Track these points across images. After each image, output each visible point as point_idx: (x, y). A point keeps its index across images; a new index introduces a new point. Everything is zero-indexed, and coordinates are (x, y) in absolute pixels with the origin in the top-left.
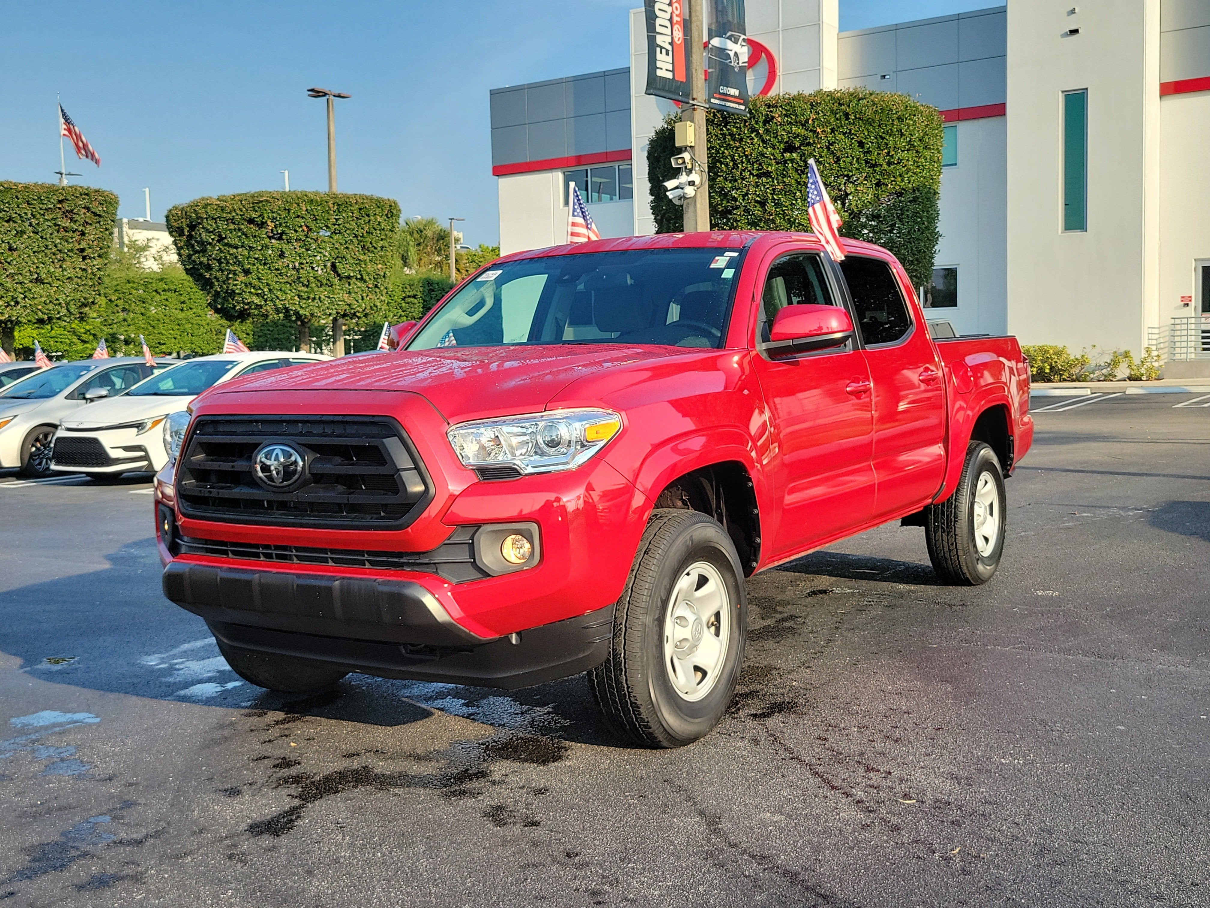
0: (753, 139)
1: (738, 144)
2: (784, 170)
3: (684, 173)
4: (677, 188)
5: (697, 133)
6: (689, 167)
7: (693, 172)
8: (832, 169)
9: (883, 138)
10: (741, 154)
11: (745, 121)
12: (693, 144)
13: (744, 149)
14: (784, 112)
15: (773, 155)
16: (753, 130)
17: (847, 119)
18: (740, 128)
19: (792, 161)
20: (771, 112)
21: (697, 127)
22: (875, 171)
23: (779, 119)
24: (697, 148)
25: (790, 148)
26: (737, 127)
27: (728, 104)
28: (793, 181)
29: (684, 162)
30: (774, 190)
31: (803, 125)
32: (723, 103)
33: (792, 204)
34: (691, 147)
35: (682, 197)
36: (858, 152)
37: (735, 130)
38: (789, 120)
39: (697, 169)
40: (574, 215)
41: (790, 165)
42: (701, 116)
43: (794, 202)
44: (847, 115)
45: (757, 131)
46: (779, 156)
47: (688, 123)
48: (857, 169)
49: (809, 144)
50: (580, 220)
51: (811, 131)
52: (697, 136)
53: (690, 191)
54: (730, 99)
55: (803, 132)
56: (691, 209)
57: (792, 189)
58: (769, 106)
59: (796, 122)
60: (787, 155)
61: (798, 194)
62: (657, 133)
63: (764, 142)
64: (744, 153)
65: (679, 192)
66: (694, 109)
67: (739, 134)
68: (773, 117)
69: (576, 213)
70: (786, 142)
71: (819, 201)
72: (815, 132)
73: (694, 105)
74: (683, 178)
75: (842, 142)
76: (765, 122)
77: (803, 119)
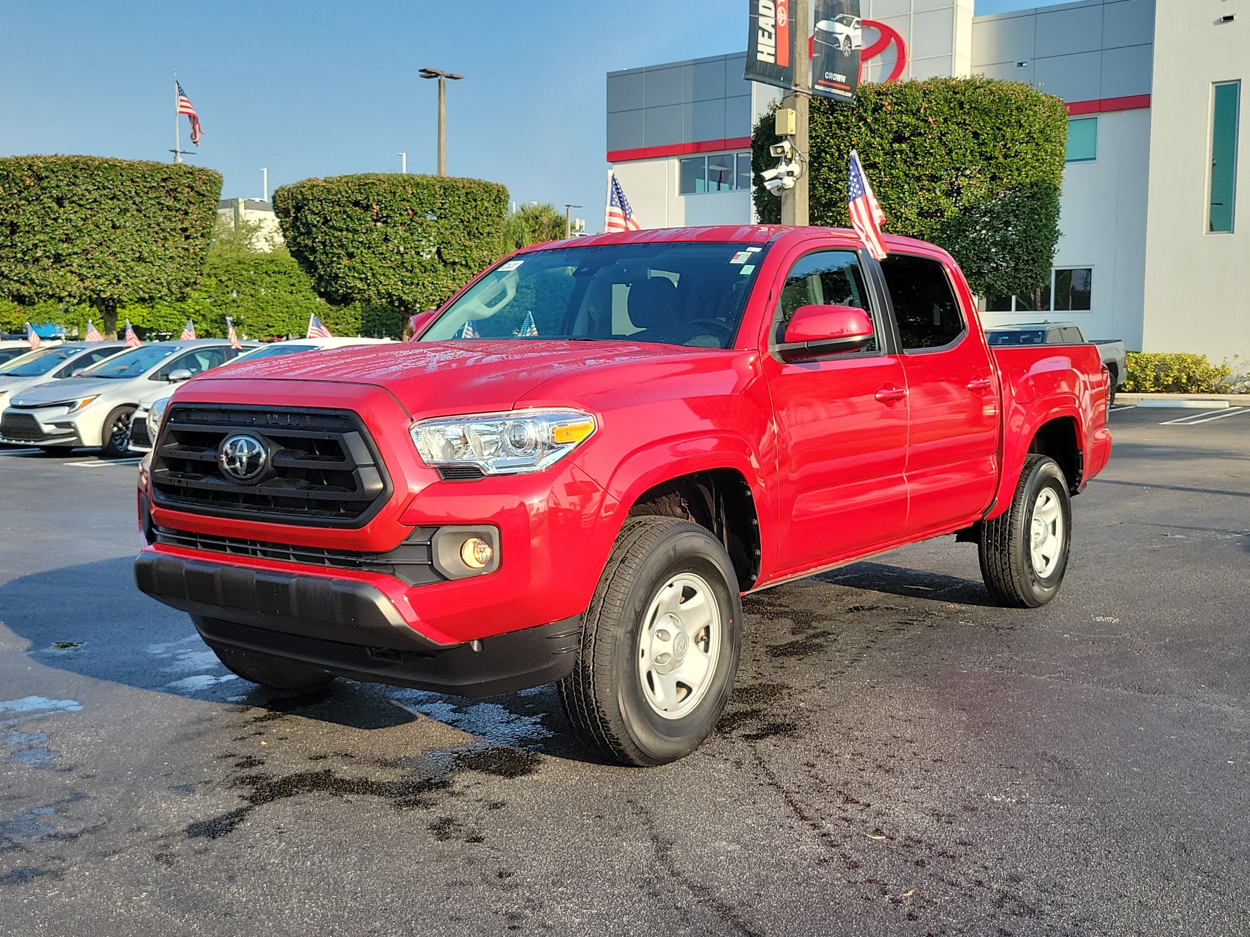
0: (860, 128)
1: (844, 133)
2: (892, 161)
3: (784, 163)
4: (775, 178)
5: (799, 121)
6: (789, 156)
7: (793, 161)
8: (943, 162)
9: (1000, 129)
10: (848, 144)
11: (853, 109)
12: (793, 133)
13: (851, 139)
14: (895, 100)
15: (881, 145)
16: (861, 118)
17: (962, 108)
18: (848, 116)
19: (901, 152)
20: (881, 99)
21: (799, 115)
22: (990, 164)
23: (889, 108)
24: (797, 136)
25: (899, 138)
26: (844, 115)
27: (834, 91)
28: (901, 174)
29: (783, 152)
30: (880, 182)
31: (914, 114)
32: (828, 90)
33: (899, 198)
34: (791, 135)
35: (781, 188)
36: (972, 144)
37: (842, 118)
38: (900, 108)
39: (797, 158)
40: (612, 205)
41: (899, 156)
42: (803, 103)
43: (901, 195)
44: (961, 104)
45: (865, 120)
46: (887, 147)
47: (790, 110)
48: (970, 162)
49: (920, 134)
50: (618, 210)
51: (922, 120)
52: (799, 124)
53: (789, 182)
54: (835, 85)
55: (913, 121)
56: (789, 202)
57: (900, 181)
58: (879, 94)
59: (907, 111)
60: (896, 146)
61: (906, 186)
62: (762, 120)
63: (872, 131)
64: (850, 143)
65: (777, 182)
66: (796, 96)
67: (846, 123)
68: (883, 106)
69: (614, 203)
70: (896, 132)
71: (861, 195)
72: (926, 121)
73: (796, 91)
74: (782, 168)
75: (955, 133)
76: (875, 110)
77: (914, 108)
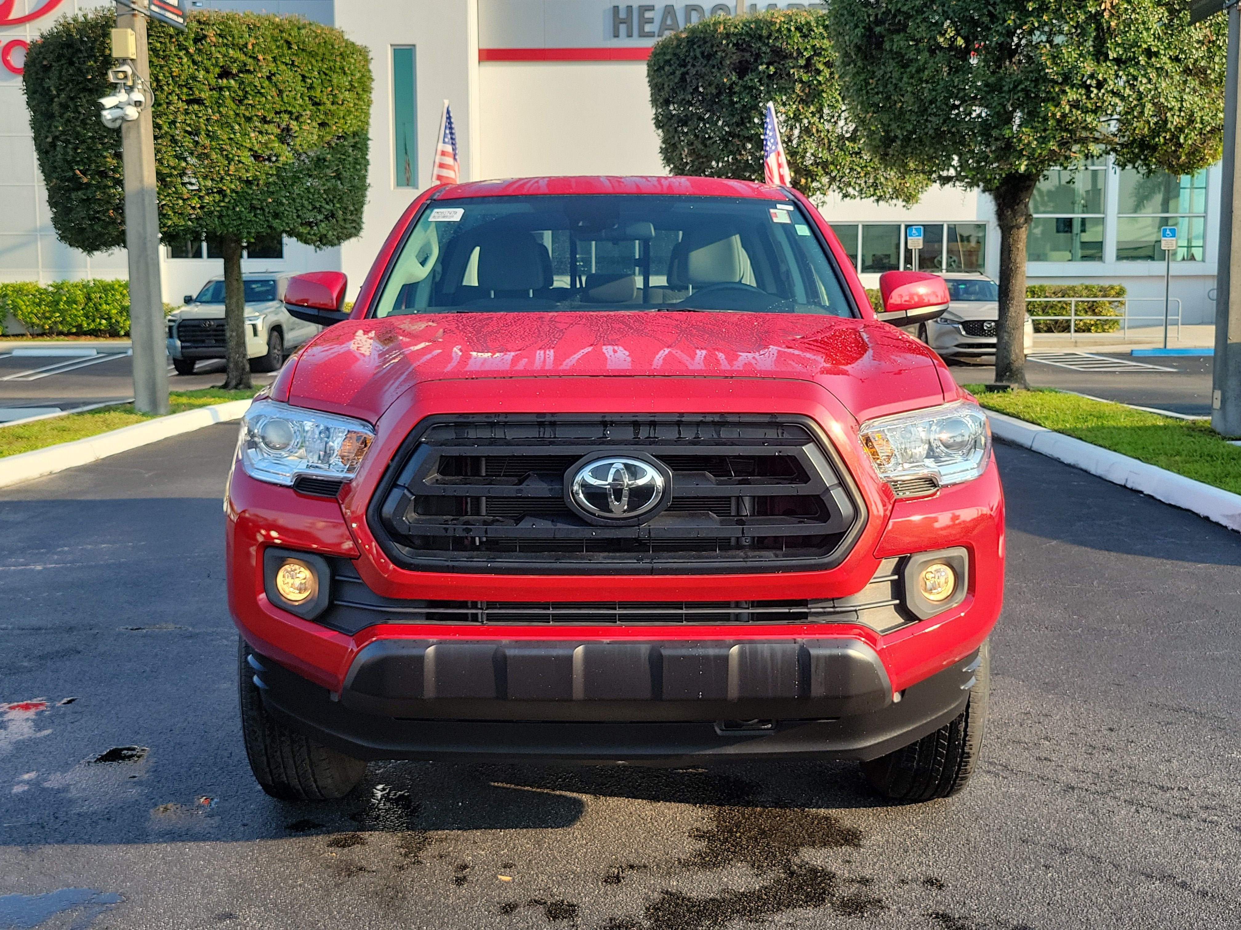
0: (180, 58)
1: (163, 63)
2: (219, 98)
3: (123, 91)
4: (117, 107)
5: (139, 44)
6: (130, 83)
7: (136, 90)
8: (274, 103)
9: (326, 74)
10: (167, 75)
11: (171, 37)
12: (134, 57)
13: (170, 68)
14: (219, 32)
15: (207, 79)
16: (181, 47)
17: (290, 48)
18: (165, 43)
19: (229, 88)
20: (202, 29)
21: (138, 36)
22: (319, 110)
23: (214, 39)
24: (139, 61)
25: (225, 73)
26: (161, 42)
27: (169, 15)
28: (232, 113)
29: (126, 77)
30: (207, 120)
31: (240, 49)
32: (162, 12)
33: (230, 139)
34: (132, 60)
35: (123, 119)
36: (300, 87)
37: (159, 45)
38: (225, 41)
39: (140, 87)
40: (444, 142)
41: (227, 93)
42: (141, 24)
43: (232, 136)
44: (288, 43)
45: (186, 49)
46: (213, 82)
47: (129, 30)
48: (301, 106)
49: (248, 71)
50: (449, 148)
51: (250, 57)
52: (139, 48)
53: (132, 112)
54: (167, 7)
55: (243, 57)
56: (133, 135)
57: (229, 121)
58: (199, 22)
59: (233, 45)
60: (224, 82)
61: (237, 127)
63: (194, 62)
64: (171, 73)
65: (117, 113)
66: (134, 15)
67: (164, 51)
68: (205, 37)
69: (446, 140)
70: (222, 67)
71: (774, 151)
72: (256, 59)
73: (134, 10)
74: (122, 97)
75: (286, 75)
76: (196, 41)
77: (241, 42)
